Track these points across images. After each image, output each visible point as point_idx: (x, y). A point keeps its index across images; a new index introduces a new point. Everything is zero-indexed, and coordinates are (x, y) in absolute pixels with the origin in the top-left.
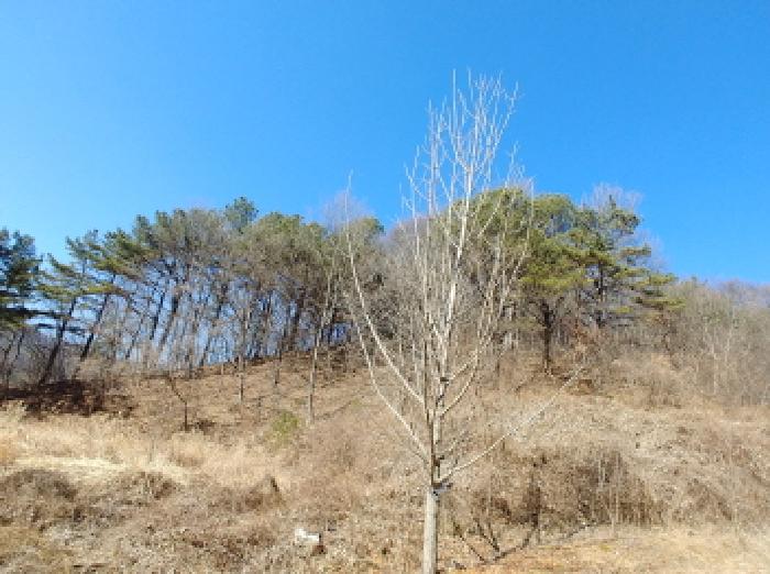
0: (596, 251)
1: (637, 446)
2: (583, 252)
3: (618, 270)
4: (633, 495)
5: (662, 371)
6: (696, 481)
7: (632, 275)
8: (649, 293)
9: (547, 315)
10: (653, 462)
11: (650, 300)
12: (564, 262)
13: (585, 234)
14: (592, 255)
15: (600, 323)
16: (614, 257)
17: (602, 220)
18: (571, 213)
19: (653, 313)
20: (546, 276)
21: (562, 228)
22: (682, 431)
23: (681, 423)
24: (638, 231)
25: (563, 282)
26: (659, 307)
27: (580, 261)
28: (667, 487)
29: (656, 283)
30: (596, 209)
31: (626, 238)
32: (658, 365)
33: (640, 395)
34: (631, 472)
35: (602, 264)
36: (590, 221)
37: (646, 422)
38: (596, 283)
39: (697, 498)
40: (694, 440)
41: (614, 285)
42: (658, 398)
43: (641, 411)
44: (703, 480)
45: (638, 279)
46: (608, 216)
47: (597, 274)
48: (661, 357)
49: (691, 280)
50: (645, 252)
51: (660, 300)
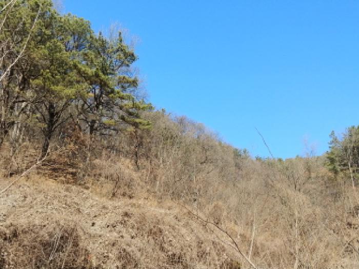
0: (101, 73)
1: (93, 224)
2: (91, 71)
3: (113, 91)
4: (78, 261)
5: (127, 171)
6: (124, 250)
7: (122, 98)
8: (130, 114)
9: (52, 115)
10: (100, 236)
11: (131, 119)
12: (73, 75)
13: (96, 57)
14: (97, 75)
15: (92, 129)
16: (112, 81)
17: (111, 50)
18: (88, 37)
19: (131, 129)
20: (56, 83)
21: (78, 47)
22: (126, 214)
23: (126, 209)
24: (133, 66)
25: (69, 91)
26: (136, 125)
27: (87, 78)
28: (106, 254)
29: (137, 108)
30: (108, 40)
31: (124, 68)
32: (125, 166)
33: (109, 187)
34: (81, 244)
35: (103, 85)
36: (101, 48)
37: (104, 207)
38: (96, 99)
39: (123, 262)
40: (132, 221)
41: (108, 103)
42: (120, 191)
43: (104, 200)
44: (129, 249)
45: (126, 102)
46: (115, 48)
47: (97, 91)
48: (128, 161)
49: (161, 111)
50: (134, 83)
51: (137, 120)
